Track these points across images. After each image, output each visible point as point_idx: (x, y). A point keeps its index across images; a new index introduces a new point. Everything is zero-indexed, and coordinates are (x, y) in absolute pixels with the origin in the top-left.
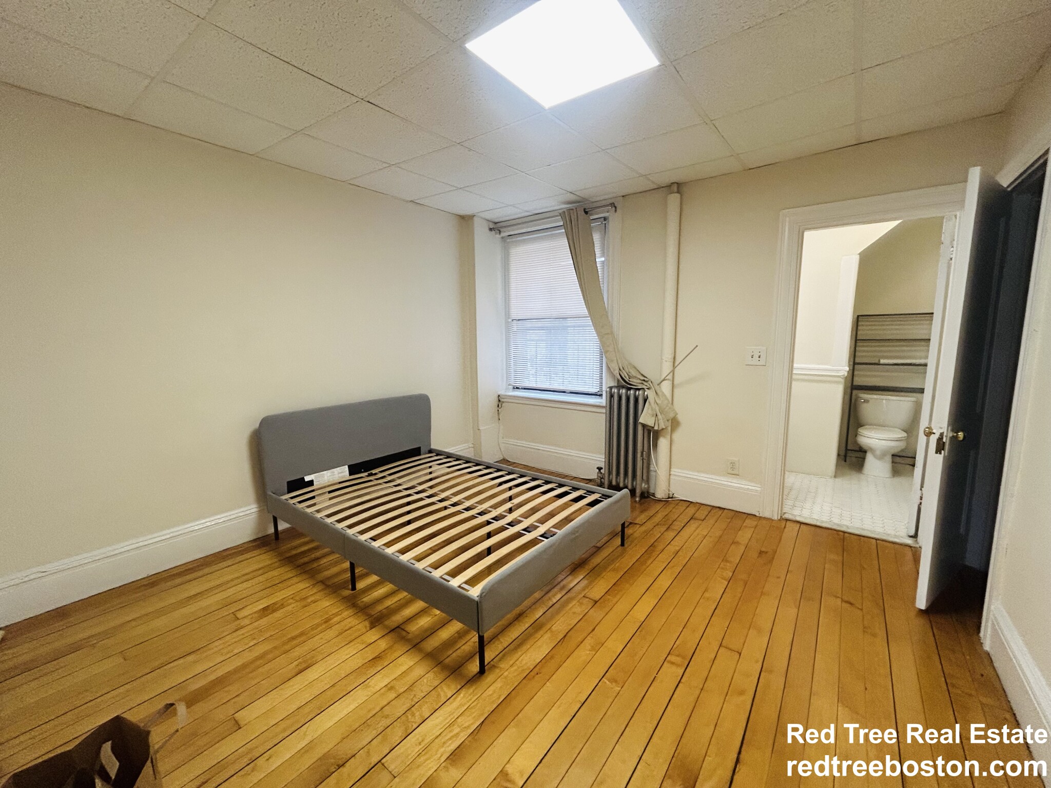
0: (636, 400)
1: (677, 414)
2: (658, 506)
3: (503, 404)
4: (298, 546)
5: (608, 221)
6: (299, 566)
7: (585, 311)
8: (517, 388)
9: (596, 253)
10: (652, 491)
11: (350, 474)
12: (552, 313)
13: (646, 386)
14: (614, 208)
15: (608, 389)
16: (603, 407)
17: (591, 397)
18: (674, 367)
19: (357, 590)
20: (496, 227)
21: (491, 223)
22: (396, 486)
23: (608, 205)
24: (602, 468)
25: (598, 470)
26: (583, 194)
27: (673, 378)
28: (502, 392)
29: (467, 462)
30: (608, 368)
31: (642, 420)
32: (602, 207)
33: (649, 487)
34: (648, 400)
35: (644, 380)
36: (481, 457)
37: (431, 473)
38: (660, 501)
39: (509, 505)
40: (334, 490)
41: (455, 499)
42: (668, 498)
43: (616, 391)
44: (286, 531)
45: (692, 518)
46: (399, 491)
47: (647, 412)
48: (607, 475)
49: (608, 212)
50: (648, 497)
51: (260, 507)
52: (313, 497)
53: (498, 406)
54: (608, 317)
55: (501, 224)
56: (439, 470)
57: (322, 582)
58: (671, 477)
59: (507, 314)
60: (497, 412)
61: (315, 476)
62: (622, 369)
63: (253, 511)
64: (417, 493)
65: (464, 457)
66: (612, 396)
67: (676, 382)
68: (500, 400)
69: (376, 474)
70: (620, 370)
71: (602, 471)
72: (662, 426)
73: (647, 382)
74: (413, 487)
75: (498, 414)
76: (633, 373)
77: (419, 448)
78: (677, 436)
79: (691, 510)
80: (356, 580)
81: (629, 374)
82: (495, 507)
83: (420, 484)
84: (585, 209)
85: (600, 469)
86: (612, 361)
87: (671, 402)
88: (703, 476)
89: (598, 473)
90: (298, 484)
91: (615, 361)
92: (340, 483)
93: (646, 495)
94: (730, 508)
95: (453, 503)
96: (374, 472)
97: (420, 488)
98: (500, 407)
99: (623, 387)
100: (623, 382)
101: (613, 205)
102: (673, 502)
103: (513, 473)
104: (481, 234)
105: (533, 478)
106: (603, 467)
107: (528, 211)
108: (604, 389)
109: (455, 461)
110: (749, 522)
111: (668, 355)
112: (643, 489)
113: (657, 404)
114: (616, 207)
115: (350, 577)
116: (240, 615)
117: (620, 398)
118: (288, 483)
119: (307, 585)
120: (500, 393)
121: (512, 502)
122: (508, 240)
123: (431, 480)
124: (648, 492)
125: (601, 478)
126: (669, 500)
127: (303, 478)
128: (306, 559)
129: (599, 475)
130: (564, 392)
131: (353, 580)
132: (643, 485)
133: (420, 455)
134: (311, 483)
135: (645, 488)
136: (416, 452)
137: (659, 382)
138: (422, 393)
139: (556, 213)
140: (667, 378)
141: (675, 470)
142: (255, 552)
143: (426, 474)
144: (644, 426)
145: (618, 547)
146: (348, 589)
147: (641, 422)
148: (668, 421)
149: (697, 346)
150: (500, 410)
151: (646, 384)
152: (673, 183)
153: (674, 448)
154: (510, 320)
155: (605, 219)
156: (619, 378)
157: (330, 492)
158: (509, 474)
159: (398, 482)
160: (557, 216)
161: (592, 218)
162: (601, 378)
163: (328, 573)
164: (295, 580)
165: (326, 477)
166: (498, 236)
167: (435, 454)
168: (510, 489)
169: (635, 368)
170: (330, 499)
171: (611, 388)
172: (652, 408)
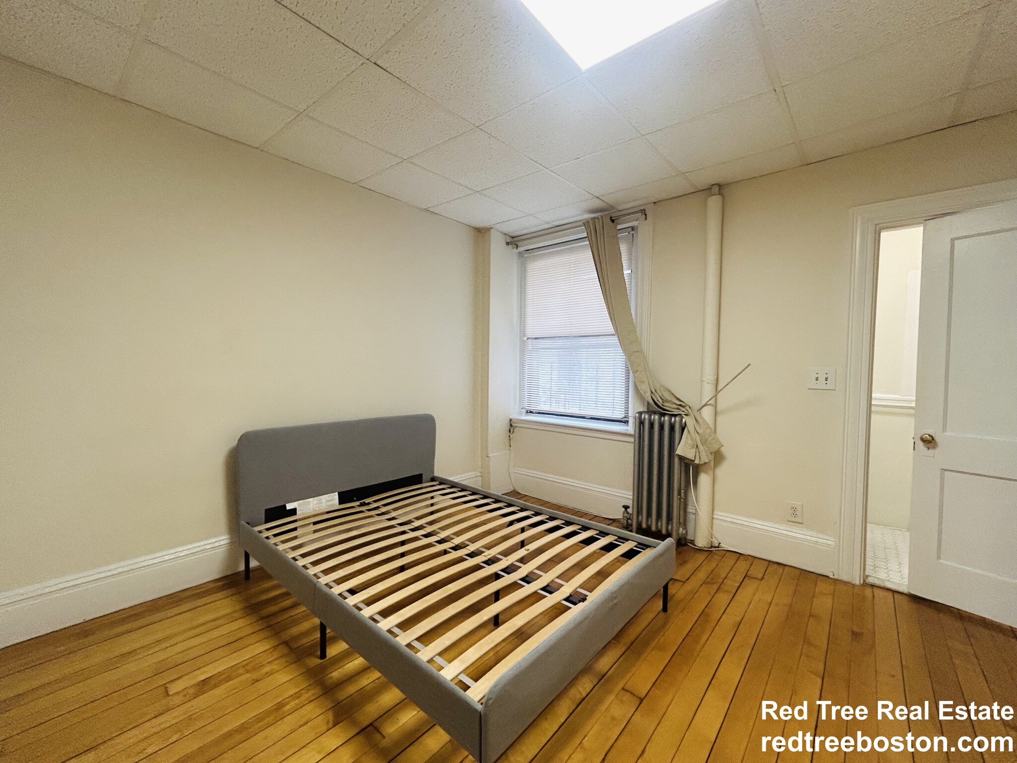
0: (672, 427)
1: (723, 446)
2: (701, 557)
3: (516, 429)
4: (268, 590)
5: (637, 231)
6: (262, 618)
7: (609, 327)
8: (531, 412)
9: (623, 265)
10: (690, 537)
11: (340, 503)
12: (572, 330)
13: (683, 412)
14: (644, 216)
15: (637, 415)
16: (630, 435)
17: (615, 424)
18: (717, 391)
19: (328, 657)
20: (513, 241)
21: (508, 237)
22: (389, 520)
23: (636, 212)
24: (629, 507)
25: (624, 509)
26: (610, 200)
27: (716, 403)
28: (514, 416)
29: (473, 494)
30: (636, 388)
31: (679, 451)
32: (629, 214)
33: (687, 532)
34: (686, 428)
35: (681, 405)
36: (489, 488)
37: (432, 505)
38: (701, 550)
39: (522, 553)
40: (321, 521)
41: (457, 541)
42: (711, 548)
43: (647, 416)
44: (257, 569)
45: (746, 576)
46: (392, 527)
47: (686, 443)
48: (635, 517)
49: (637, 220)
50: (686, 545)
51: (231, 538)
52: (295, 529)
53: (510, 431)
54: (636, 332)
55: (519, 238)
56: (442, 501)
57: (286, 643)
58: (715, 521)
59: (523, 333)
60: (508, 438)
61: (299, 504)
62: (654, 391)
63: (222, 543)
64: (413, 530)
65: (470, 487)
66: (642, 423)
67: (719, 408)
68: (512, 426)
69: (369, 504)
70: (652, 392)
71: (628, 510)
72: (705, 459)
73: (684, 407)
74: (409, 522)
75: (510, 439)
76: (667, 396)
77: (421, 475)
78: (721, 471)
79: (742, 566)
80: (327, 644)
81: (663, 398)
82: (506, 553)
83: (418, 518)
84: (611, 217)
85: (626, 507)
86: (643, 382)
87: (714, 431)
88: (758, 524)
89: (624, 513)
90: (278, 513)
91: (647, 382)
92: (328, 512)
93: (683, 542)
94: (794, 565)
95: (454, 545)
96: (367, 501)
97: (417, 524)
98: (512, 432)
99: (655, 413)
100: (655, 406)
101: (644, 212)
102: (717, 552)
103: (526, 510)
104: (497, 247)
105: (550, 517)
106: (631, 506)
107: (548, 223)
108: (630, 414)
109: (460, 491)
110: (822, 586)
111: (709, 376)
112: (680, 535)
113: (697, 432)
114: (646, 215)
115: (319, 639)
116: (174, 688)
117: (652, 425)
118: (266, 510)
119: (267, 647)
120: (511, 417)
121: (526, 547)
122: (526, 256)
123: (432, 513)
124: (685, 539)
125: (628, 519)
126: (712, 551)
127: (285, 506)
128: (273, 609)
129: (626, 515)
130: (584, 418)
131: (324, 643)
132: (681, 529)
133: (421, 482)
134: (293, 512)
135: (682, 533)
136: (417, 479)
137: (699, 407)
138: (428, 413)
139: (581, 223)
140: (708, 403)
141: (719, 513)
142: (218, 594)
143: (427, 506)
144: (681, 458)
145: (659, 612)
146: (317, 657)
147: (680, 454)
148: (711, 453)
149: (749, 365)
150: (511, 435)
151: (683, 409)
152: (712, 185)
153: (716, 487)
154: (525, 339)
155: (633, 228)
156: (651, 401)
157: (315, 523)
158: (522, 510)
159: (393, 514)
160: (581, 226)
161: (619, 227)
162: (627, 402)
163: (295, 631)
164: (255, 638)
165: (311, 505)
166: (515, 251)
167: (438, 483)
168: (523, 530)
169: (670, 392)
170: (315, 531)
171: (640, 413)
172: (692, 438)
